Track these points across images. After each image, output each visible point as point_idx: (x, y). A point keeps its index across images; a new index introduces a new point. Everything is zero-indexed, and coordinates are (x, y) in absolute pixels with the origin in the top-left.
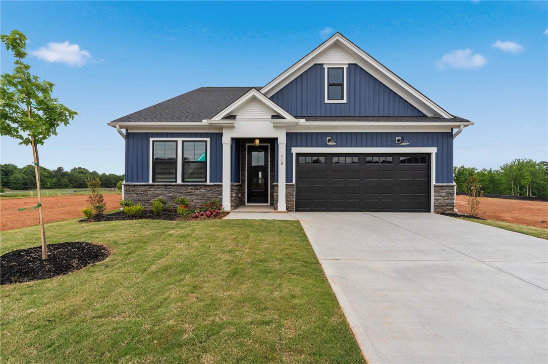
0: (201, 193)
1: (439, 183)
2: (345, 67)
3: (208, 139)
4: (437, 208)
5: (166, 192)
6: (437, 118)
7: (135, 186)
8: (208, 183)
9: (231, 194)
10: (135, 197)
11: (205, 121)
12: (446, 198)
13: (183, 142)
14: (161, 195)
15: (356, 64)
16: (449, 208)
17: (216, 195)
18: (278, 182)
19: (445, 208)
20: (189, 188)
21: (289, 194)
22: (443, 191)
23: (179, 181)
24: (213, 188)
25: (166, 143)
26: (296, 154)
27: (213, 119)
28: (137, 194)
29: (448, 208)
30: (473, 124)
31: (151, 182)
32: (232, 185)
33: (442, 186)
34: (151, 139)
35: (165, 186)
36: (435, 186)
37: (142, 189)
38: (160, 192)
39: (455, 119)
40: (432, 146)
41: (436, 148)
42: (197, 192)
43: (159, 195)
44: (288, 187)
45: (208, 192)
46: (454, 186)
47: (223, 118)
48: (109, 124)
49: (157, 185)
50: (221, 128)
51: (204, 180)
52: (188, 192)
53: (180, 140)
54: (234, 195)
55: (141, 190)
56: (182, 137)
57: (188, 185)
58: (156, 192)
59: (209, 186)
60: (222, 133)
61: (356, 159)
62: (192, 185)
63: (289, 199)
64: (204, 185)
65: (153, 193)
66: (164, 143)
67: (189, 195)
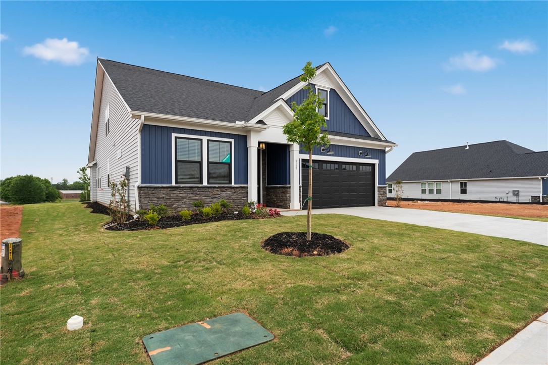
0: (227, 195)
1: (380, 185)
2: (329, 90)
3: (232, 141)
4: (378, 202)
5: (191, 195)
6: (377, 139)
8: (233, 184)
10: (156, 202)
12: (383, 196)
13: (208, 141)
14: (186, 198)
15: (334, 90)
17: (240, 196)
18: (290, 184)
19: (382, 202)
20: (215, 190)
22: (382, 190)
23: (205, 183)
24: (238, 190)
25: (190, 141)
26: (302, 159)
28: (158, 198)
29: (384, 202)
30: (397, 146)
31: (174, 184)
34: (174, 135)
35: (191, 188)
36: (378, 187)
37: (164, 192)
38: (184, 195)
39: (386, 141)
40: (376, 159)
41: (378, 160)
42: (224, 194)
43: (183, 198)
45: (233, 194)
46: (385, 187)
47: (256, 123)
49: (183, 187)
51: (229, 182)
52: (214, 195)
53: (205, 139)
55: (162, 194)
56: (207, 136)
57: (215, 188)
58: (181, 195)
59: (234, 188)
60: (246, 136)
61: (336, 166)
62: (219, 187)
64: (229, 187)
65: (177, 196)
66: (187, 140)
67: (216, 198)
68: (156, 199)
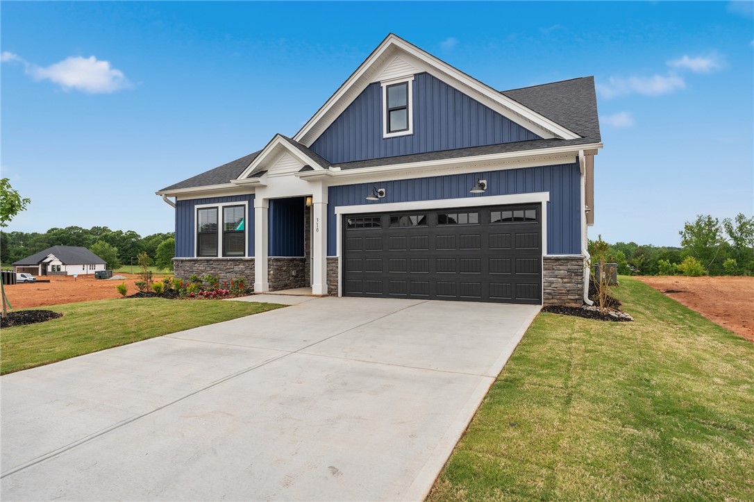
0: (240, 269)
1: (553, 253)
2: (410, 80)
3: (246, 203)
4: (550, 297)
5: (208, 269)
7: (182, 261)
8: (247, 257)
9: (269, 271)
10: (183, 274)
11: (232, 181)
12: (565, 280)
13: (224, 207)
14: (204, 272)
15: (426, 73)
16: (572, 297)
17: (253, 272)
19: (564, 298)
20: (229, 263)
21: (331, 272)
22: (561, 267)
23: (220, 256)
24: (251, 263)
25: (209, 210)
26: (342, 215)
27: (238, 179)
28: (184, 270)
29: (569, 297)
31: (195, 257)
32: (269, 260)
33: (557, 260)
34: (196, 207)
35: (208, 261)
36: (548, 259)
37: (189, 264)
38: (203, 268)
40: (544, 191)
41: (548, 193)
42: (236, 268)
43: (202, 271)
44: (330, 261)
45: (246, 268)
46: (581, 259)
47: (250, 177)
48: (157, 193)
49: (201, 260)
50: (253, 188)
51: (242, 253)
52: (228, 269)
53: (220, 205)
54: (272, 272)
55: (187, 266)
56: (222, 202)
57: (228, 260)
58: (200, 268)
59: (247, 261)
60: (254, 194)
62: (231, 260)
63: (332, 279)
64: (241, 260)
65: (198, 269)
66: (206, 210)
67: (229, 272)
68: (183, 272)
